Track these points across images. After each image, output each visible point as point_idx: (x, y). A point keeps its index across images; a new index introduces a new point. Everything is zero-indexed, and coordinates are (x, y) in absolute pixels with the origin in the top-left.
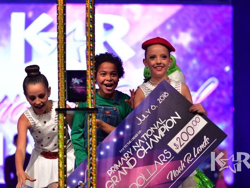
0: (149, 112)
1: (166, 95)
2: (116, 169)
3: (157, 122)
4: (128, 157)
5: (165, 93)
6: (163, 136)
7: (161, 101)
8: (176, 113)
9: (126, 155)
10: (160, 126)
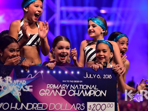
0: (94, 76)
1: (110, 77)
2: (53, 88)
3: (93, 86)
4: (64, 88)
5: (110, 76)
6: (89, 96)
7: (105, 77)
8: (106, 91)
9: (64, 86)
10: (93, 89)
